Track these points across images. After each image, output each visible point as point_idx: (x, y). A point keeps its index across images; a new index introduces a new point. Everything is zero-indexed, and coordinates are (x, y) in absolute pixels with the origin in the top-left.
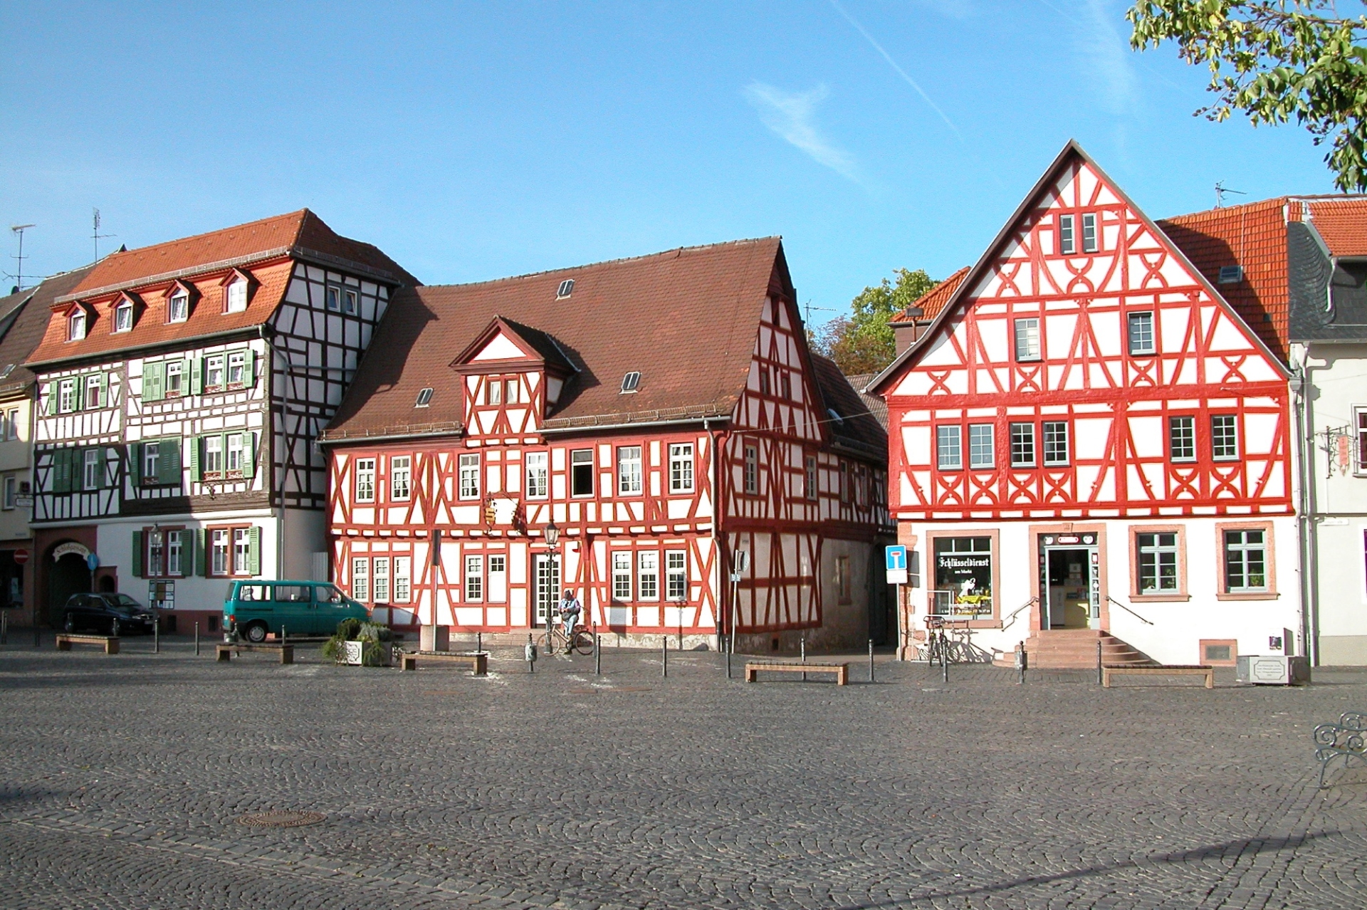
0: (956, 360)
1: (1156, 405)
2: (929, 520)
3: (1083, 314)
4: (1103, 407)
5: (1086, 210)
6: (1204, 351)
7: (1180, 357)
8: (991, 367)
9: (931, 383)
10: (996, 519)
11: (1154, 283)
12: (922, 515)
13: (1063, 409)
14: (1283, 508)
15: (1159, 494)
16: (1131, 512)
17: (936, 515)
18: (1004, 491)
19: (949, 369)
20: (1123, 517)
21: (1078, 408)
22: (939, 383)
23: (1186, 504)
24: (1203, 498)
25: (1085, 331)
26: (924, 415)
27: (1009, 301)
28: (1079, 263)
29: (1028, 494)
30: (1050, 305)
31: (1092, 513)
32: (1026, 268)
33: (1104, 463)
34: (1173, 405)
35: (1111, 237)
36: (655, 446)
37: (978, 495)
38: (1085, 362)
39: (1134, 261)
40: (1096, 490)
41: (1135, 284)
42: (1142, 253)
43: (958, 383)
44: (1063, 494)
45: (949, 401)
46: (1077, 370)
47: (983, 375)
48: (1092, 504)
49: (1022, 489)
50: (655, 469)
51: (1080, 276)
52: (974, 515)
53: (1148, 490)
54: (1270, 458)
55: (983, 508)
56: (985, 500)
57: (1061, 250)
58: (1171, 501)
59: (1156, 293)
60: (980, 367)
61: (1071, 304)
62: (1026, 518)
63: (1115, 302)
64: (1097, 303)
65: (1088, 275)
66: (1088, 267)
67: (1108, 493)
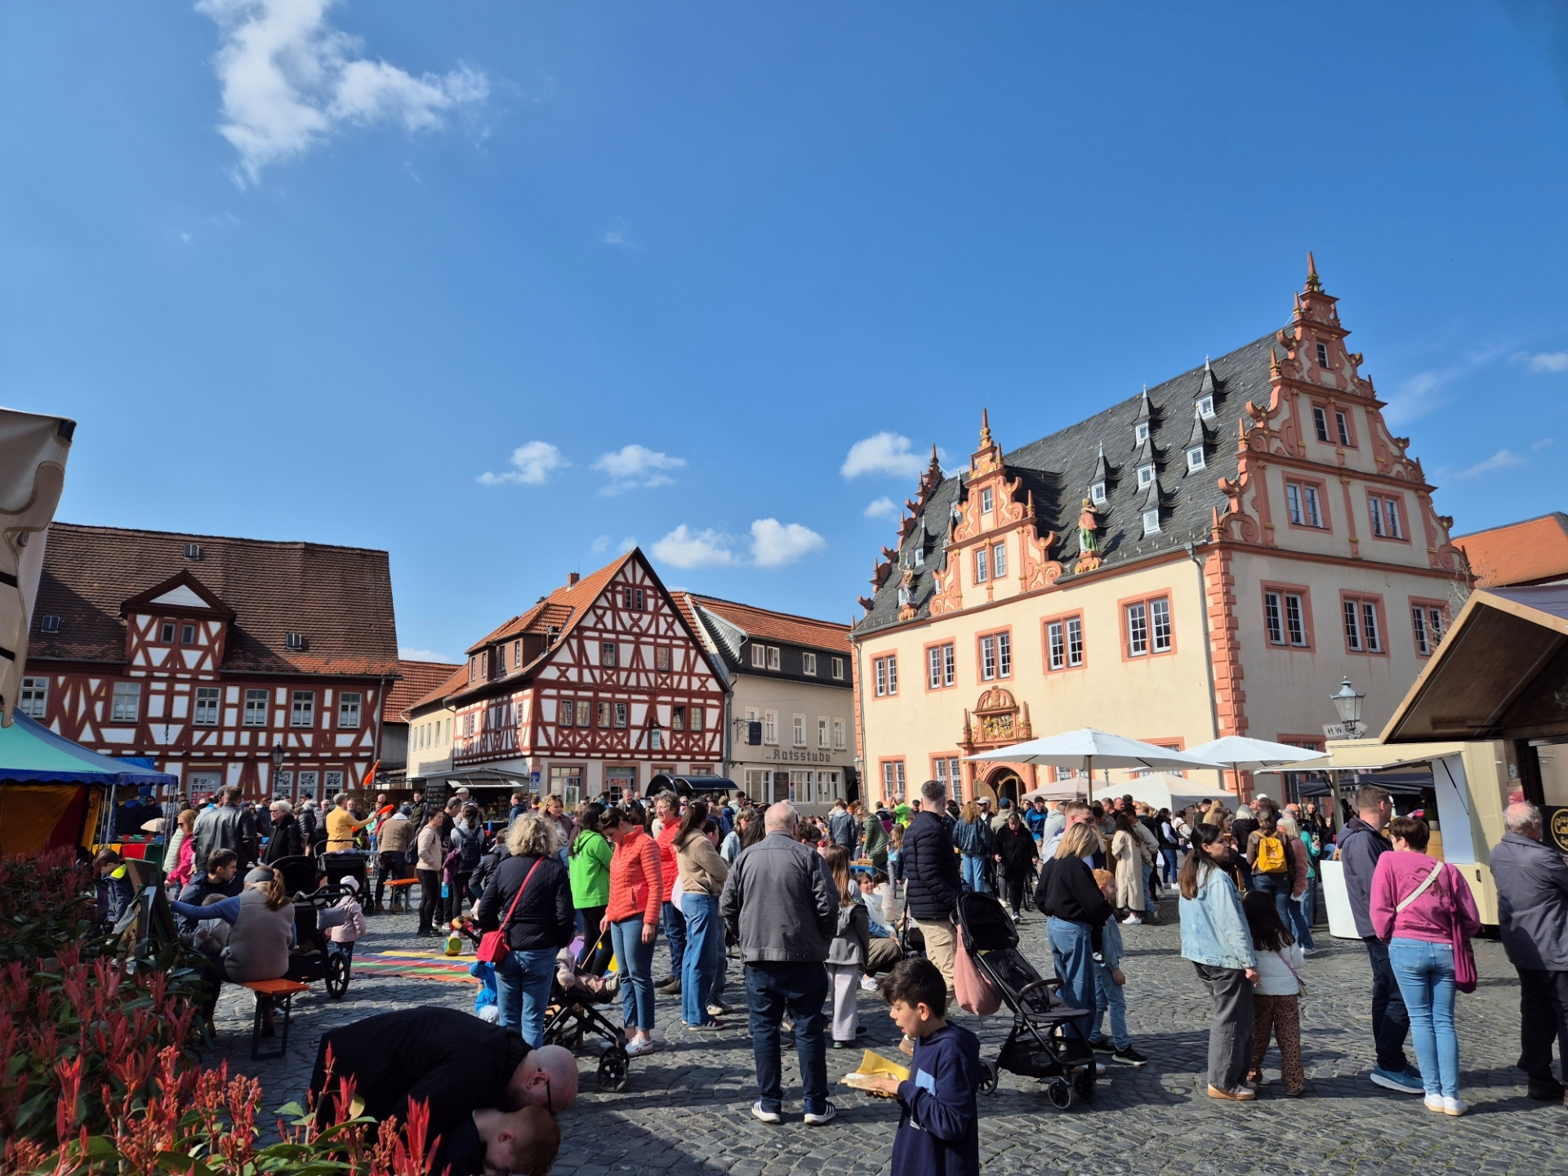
0: (571, 661)
1: (668, 699)
2: (552, 756)
3: (637, 645)
4: (645, 697)
5: (638, 587)
6: (691, 673)
7: (681, 674)
8: (591, 668)
9: (558, 673)
10: (588, 757)
11: (670, 633)
12: (548, 753)
13: (625, 696)
14: (718, 758)
15: (667, 747)
16: (654, 757)
17: (557, 754)
18: (594, 740)
19: (568, 666)
20: (649, 759)
21: (634, 697)
22: (563, 674)
23: (679, 754)
24: (687, 751)
25: (637, 654)
26: (553, 692)
27: (600, 631)
28: (636, 616)
29: (606, 744)
30: (622, 637)
31: (637, 756)
32: (609, 614)
33: (643, 729)
34: (677, 699)
35: (651, 603)
36: (329, 694)
37: (580, 743)
38: (638, 671)
39: (661, 619)
40: (639, 743)
41: (662, 632)
42: (665, 616)
43: (573, 675)
44: (623, 744)
45: (569, 685)
46: (634, 675)
47: (586, 672)
48: (637, 751)
49: (603, 741)
50: (327, 709)
51: (636, 623)
52: (577, 754)
53: (662, 744)
54: (715, 731)
55: (582, 750)
56: (583, 746)
57: (627, 607)
58: (672, 752)
59: (671, 638)
60: (585, 667)
61: (631, 638)
62: (603, 757)
63: (652, 640)
64: (644, 639)
65: (641, 623)
66: (640, 618)
67: (644, 746)
